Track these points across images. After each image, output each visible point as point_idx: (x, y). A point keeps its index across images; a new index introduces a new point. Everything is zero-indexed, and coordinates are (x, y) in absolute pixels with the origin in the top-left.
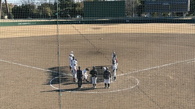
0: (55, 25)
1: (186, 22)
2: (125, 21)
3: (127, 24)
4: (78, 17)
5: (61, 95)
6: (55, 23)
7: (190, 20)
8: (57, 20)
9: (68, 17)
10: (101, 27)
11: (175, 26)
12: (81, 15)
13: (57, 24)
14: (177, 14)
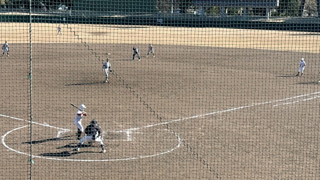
2: (155, 21)
5: (33, 162)
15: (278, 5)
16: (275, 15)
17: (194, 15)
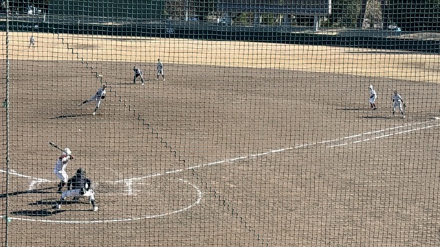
4: (30, 12)
7: (334, 37)
14: (300, 20)
15: (330, 12)
16: (326, 25)
17: (218, 24)
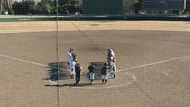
0: (55, 22)
1: (182, 20)
2: (123, 18)
3: (125, 22)
4: (76, 14)
5: (60, 90)
6: (55, 19)
7: (186, 18)
8: (56, 17)
9: (67, 13)
10: (99, 23)
11: (172, 24)
12: (80, 12)
13: (57, 20)
14: (174, 12)
17: (142, 15)
